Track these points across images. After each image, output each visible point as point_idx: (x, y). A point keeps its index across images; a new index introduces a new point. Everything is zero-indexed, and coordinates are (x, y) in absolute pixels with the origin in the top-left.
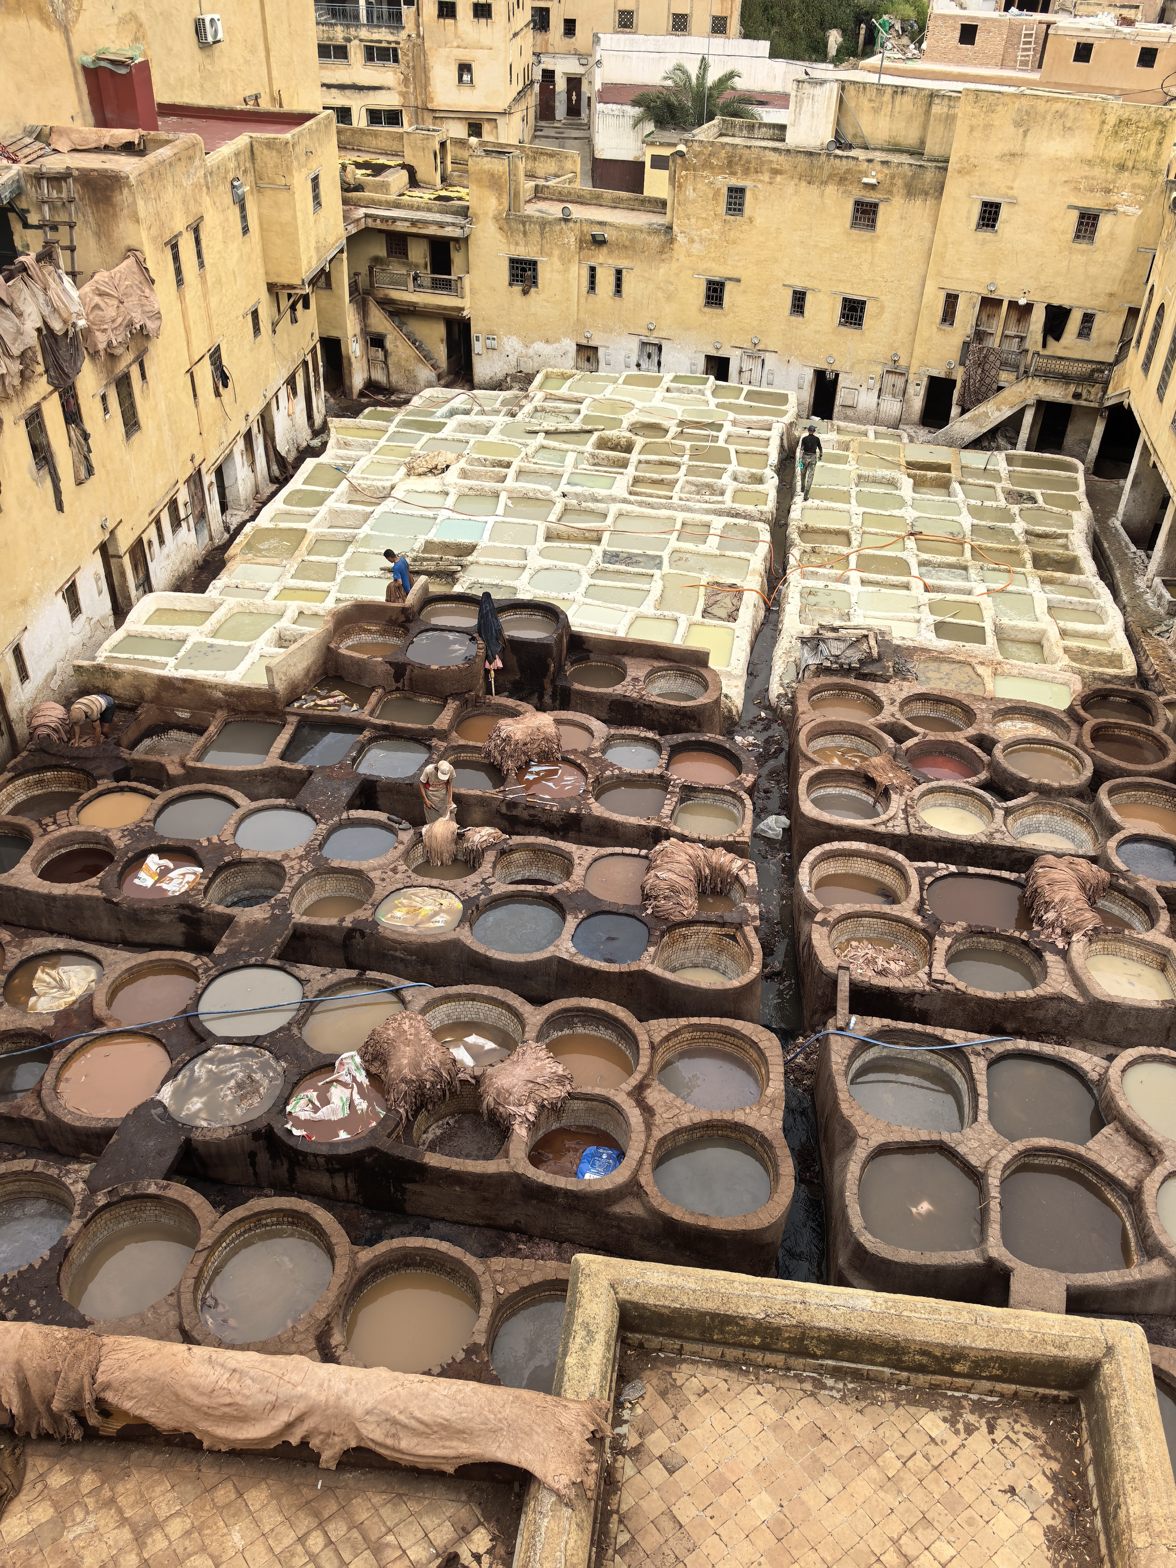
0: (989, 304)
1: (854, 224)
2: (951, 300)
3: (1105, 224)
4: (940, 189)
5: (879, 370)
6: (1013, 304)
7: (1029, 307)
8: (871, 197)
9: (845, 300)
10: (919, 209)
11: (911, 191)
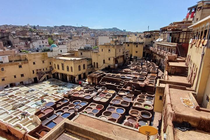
0: (37, 70)
1: (19, 68)
2: (33, 71)
3: (45, 61)
4: (28, 62)
5: (27, 79)
6: (39, 69)
7: (41, 69)
8: (20, 65)
9: (21, 75)
10: (26, 65)
11: (25, 63)
